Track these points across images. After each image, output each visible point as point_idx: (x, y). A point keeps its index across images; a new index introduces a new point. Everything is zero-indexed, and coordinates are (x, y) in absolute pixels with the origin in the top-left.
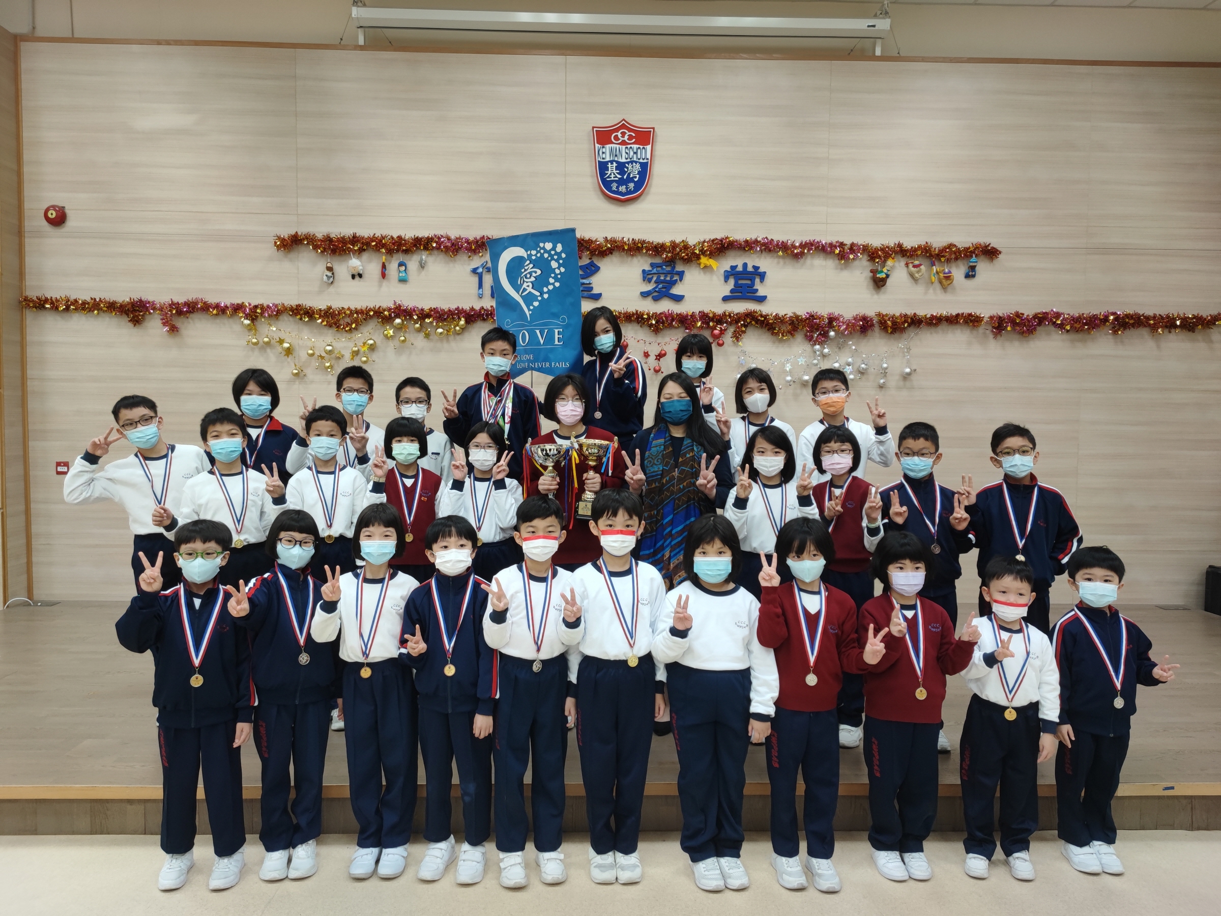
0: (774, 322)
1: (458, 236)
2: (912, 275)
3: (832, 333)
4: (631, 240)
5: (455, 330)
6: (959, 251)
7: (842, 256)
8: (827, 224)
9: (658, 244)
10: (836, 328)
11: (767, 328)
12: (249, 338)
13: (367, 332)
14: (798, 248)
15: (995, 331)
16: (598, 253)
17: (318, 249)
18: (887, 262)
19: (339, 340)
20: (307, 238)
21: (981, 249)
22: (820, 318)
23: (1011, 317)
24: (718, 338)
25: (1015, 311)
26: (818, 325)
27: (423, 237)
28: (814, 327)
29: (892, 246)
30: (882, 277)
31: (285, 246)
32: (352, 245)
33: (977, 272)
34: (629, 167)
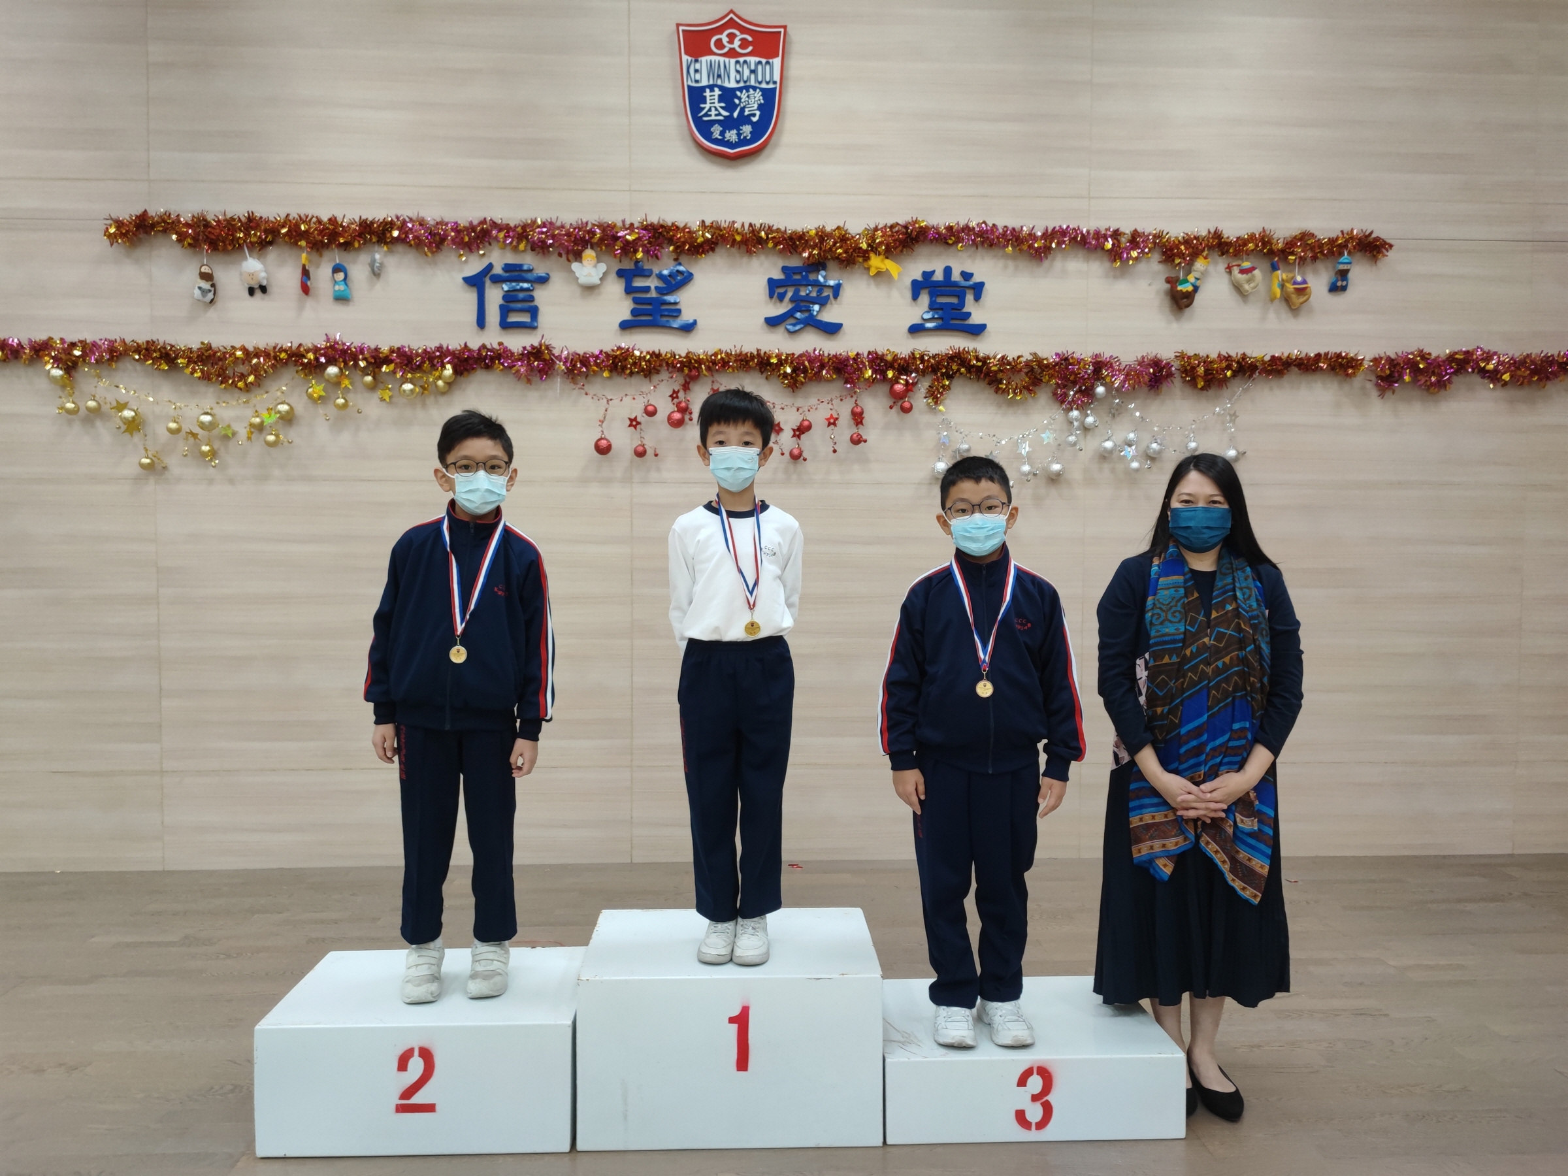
0: (1000, 370)
1: (439, 220)
2: (1237, 288)
3: (1100, 390)
4: (746, 227)
5: (436, 386)
6: (1319, 244)
7: (1116, 254)
8: (1090, 198)
9: (795, 233)
10: (1108, 380)
11: (987, 380)
12: (63, 403)
13: (277, 390)
14: (1039, 238)
15: (1382, 384)
16: (688, 249)
17: (185, 239)
18: (1196, 263)
19: (224, 405)
20: (164, 222)
21: (1357, 241)
22: (1079, 363)
23: (1410, 359)
24: (901, 398)
25: (1417, 348)
26: (1076, 375)
27: (376, 220)
28: (1069, 378)
29: (1203, 234)
30: (1187, 291)
31: (123, 235)
32: (247, 234)
33: (1349, 282)
34: (742, 96)
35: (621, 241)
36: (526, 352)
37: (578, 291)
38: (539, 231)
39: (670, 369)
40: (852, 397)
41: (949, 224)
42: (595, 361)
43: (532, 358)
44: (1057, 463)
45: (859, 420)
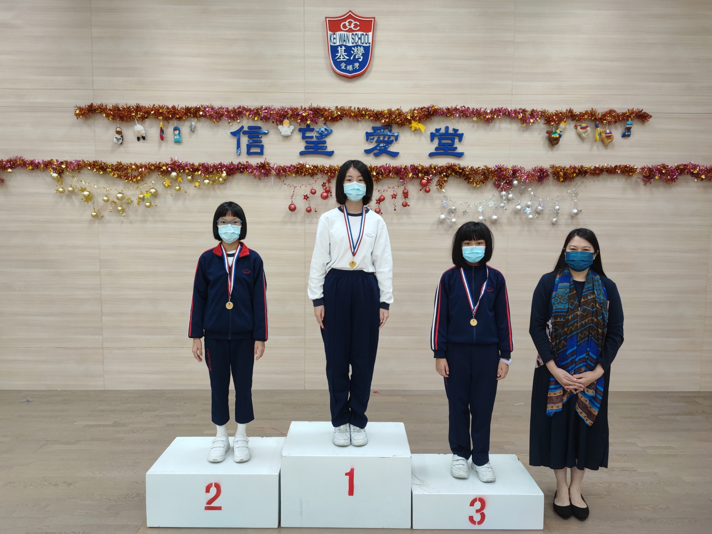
0: (469, 173)
1: (220, 107)
2: (580, 135)
3: (515, 182)
4: (356, 109)
5: (219, 181)
6: (618, 116)
7: (524, 120)
8: (512, 95)
9: (378, 112)
10: (519, 178)
11: (464, 178)
12: (58, 188)
13: (150, 183)
14: (489, 114)
15: (645, 179)
16: (330, 119)
17: (109, 116)
18: (560, 124)
19: (127, 189)
20: (100, 108)
21: (635, 114)
22: (506, 170)
23: (659, 168)
24: (426, 186)
25: (662, 163)
26: (505, 176)
27: (193, 107)
28: (501, 177)
29: (565, 111)
30: (556, 137)
31: (82, 115)
32: (136, 114)
33: (631, 133)
34: (355, 50)
35: (300, 116)
36: (258, 165)
37: (281, 138)
38: (264, 112)
39: (322, 173)
40: (403, 185)
41: (448, 107)
42: (289, 170)
43: (261, 168)
44: (495, 215)
45: (406, 196)
